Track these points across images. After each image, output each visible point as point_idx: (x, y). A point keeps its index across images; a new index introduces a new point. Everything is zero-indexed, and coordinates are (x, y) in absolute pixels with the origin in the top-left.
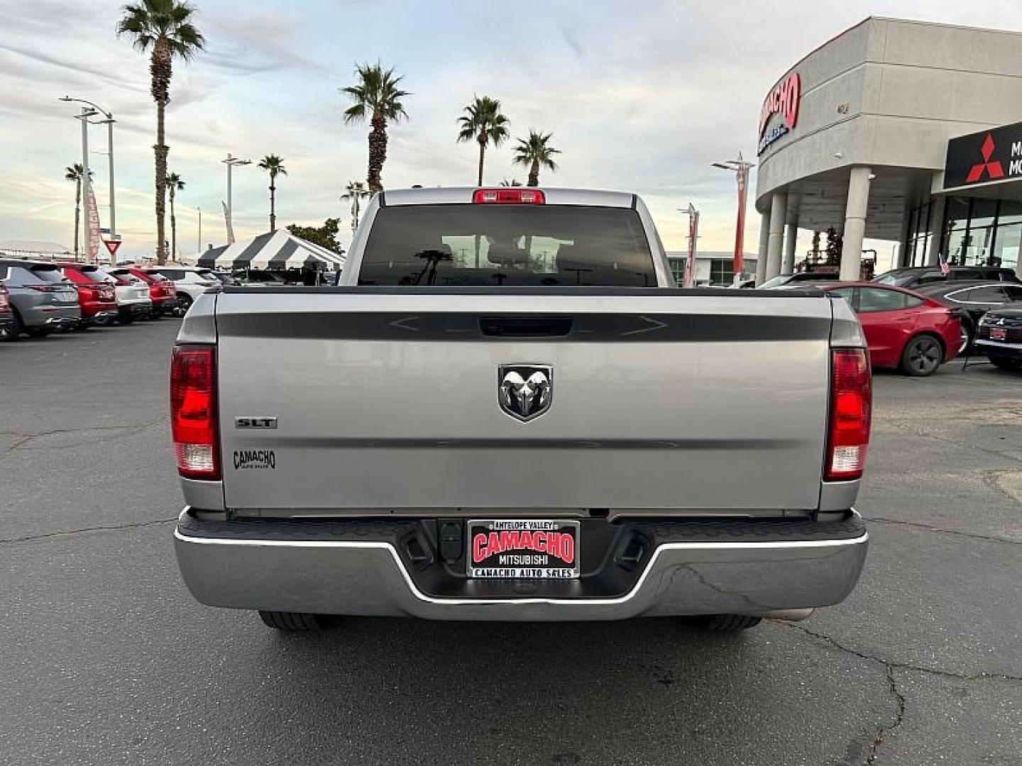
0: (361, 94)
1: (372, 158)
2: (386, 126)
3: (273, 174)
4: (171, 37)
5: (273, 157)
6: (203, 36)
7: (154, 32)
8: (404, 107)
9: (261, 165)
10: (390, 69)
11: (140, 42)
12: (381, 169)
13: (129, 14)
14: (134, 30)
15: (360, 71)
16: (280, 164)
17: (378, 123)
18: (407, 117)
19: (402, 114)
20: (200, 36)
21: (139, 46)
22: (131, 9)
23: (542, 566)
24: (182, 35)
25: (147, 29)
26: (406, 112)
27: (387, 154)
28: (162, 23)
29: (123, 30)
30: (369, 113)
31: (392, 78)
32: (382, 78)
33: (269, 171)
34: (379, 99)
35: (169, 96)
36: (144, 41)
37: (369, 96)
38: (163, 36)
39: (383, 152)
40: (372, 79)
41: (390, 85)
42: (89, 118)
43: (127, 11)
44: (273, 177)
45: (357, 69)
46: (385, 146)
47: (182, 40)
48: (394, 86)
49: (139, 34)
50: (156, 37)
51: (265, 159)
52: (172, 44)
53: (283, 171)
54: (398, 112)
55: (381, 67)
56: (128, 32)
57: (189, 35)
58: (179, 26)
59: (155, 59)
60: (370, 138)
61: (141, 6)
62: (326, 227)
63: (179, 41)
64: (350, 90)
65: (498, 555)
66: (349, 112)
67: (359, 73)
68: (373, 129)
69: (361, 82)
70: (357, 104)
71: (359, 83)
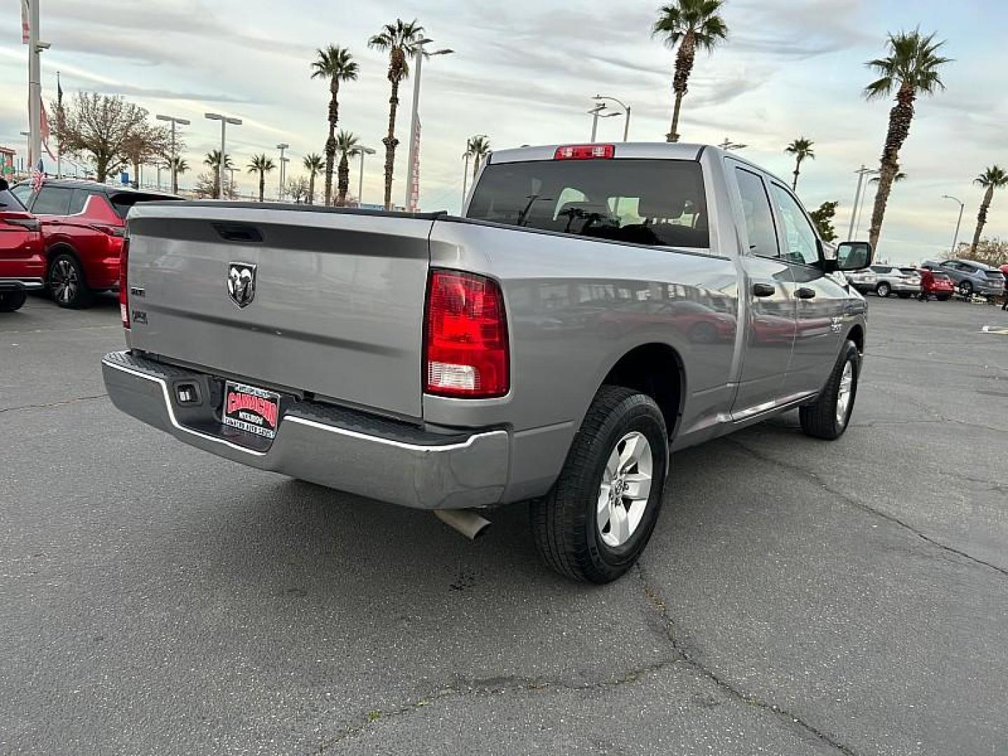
0: (889, 66)
1: (890, 135)
2: (914, 99)
3: (800, 158)
4: (699, 31)
5: (802, 141)
6: (728, 26)
7: (684, 28)
8: (941, 76)
9: (789, 149)
10: (929, 35)
11: (671, 40)
12: (899, 147)
13: (665, 15)
14: (667, 29)
15: (893, 41)
16: (809, 148)
17: (905, 97)
18: (943, 87)
19: (937, 84)
20: (724, 27)
21: (670, 43)
22: (666, 10)
23: (258, 425)
24: (708, 27)
25: (678, 26)
26: (941, 81)
27: (909, 131)
28: (692, 18)
29: (658, 30)
30: (896, 86)
31: (931, 45)
32: (919, 45)
33: (797, 154)
34: (910, 70)
35: (687, 87)
36: (675, 37)
37: (899, 68)
38: (691, 31)
39: (906, 128)
40: (905, 48)
41: (927, 53)
42: (600, 112)
43: (663, 12)
44: (799, 162)
45: (890, 38)
46: (909, 122)
47: (709, 32)
48: (931, 54)
49: (670, 31)
50: (685, 33)
51: (794, 143)
52: (698, 37)
53: (812, 155)
54: (933, 82)
55: (919, 34)
56: (662, 32)
57: (716, 27)
58: (707, 19)
59: (680, 53)
60: (892, 113)
61: (675, 5)
62: (820, 211)
63: (704, 33)
64: (877, 63)
65: (238, 411)
66: (871, 87)
67: (891, 43)
68: (897, 103)
69: (891, 54)
70: (883, 77)
71: (888, 53)
